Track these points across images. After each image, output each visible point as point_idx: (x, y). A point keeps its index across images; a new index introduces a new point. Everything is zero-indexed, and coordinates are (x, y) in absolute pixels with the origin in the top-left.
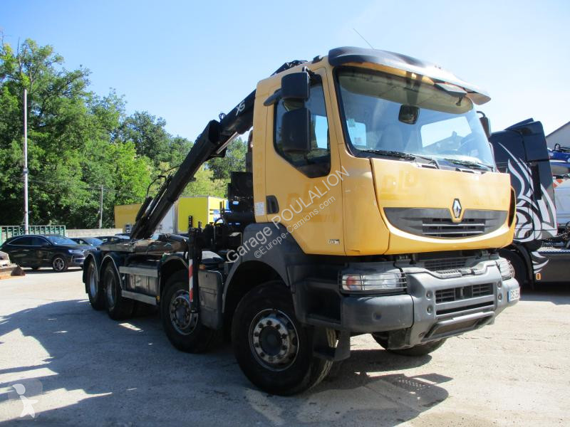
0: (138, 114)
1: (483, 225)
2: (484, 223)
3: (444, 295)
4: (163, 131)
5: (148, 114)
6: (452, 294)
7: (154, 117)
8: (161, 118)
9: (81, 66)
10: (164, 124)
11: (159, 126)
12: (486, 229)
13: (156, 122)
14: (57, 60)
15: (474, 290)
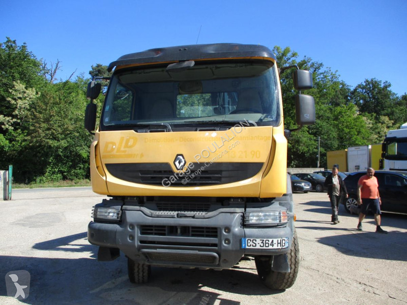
0: (367, 81)
1: (219, 175)
2: (221, 174)
3: (156, 230)
4: (390, 92)
5: (376, 80)
6: (165, 230)
7: (380, 82)
8: (387, 82)
9: (305, 57)
10: (390, 85)
11: (386, 87)
12: (223, 179)
13: (382, 86)
14: (294, 55)
15: (193, 231)
